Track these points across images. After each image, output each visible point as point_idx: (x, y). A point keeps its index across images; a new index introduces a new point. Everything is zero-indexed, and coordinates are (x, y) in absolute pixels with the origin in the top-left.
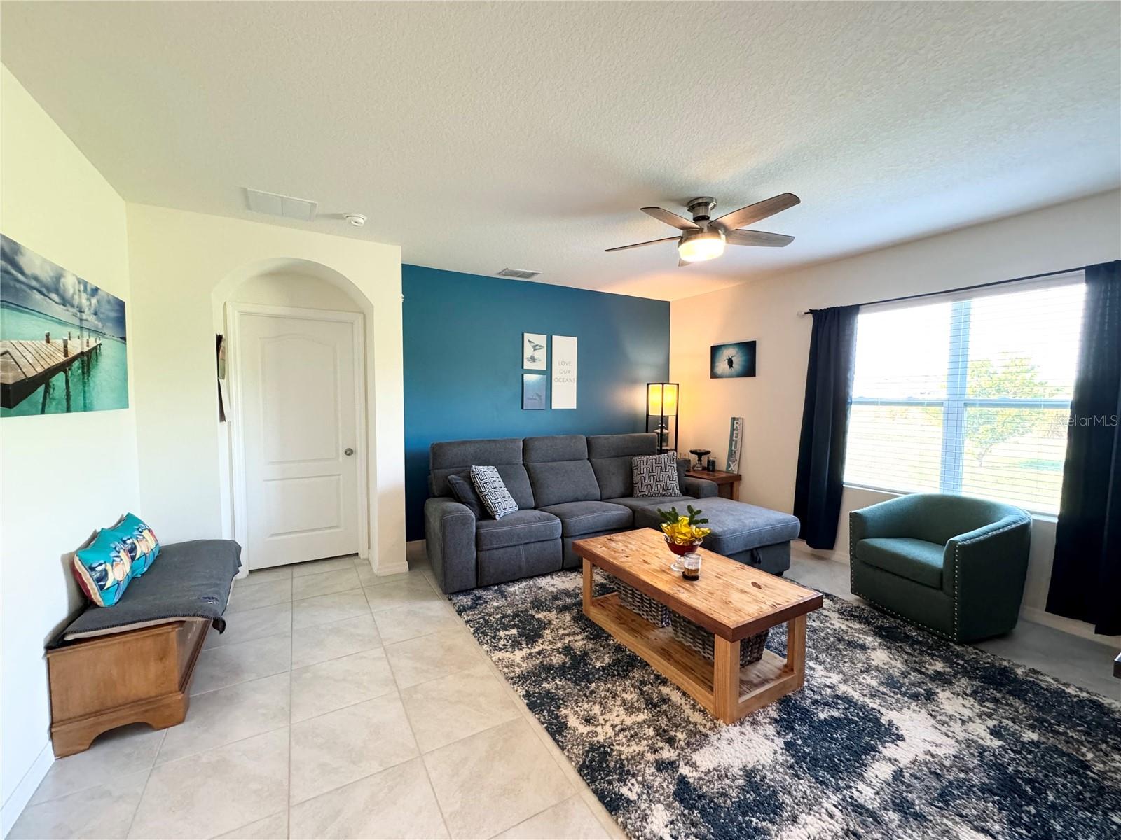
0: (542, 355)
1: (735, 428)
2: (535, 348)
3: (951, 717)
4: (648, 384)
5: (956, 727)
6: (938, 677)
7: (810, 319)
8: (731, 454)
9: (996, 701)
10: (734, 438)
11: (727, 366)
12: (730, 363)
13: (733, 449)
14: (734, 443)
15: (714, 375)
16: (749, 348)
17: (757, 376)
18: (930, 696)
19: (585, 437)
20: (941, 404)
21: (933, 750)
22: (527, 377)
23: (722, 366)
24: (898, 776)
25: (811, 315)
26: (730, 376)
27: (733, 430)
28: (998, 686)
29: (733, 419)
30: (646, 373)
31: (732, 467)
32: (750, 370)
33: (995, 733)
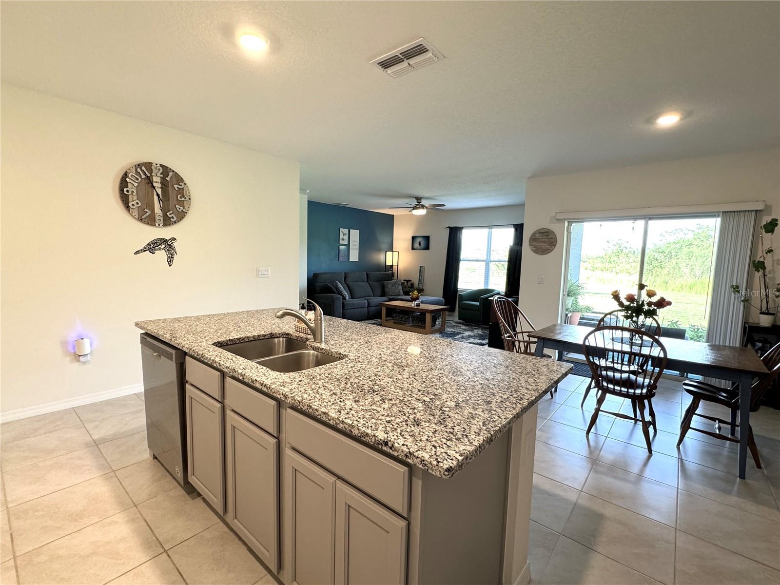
0: (346, 237)
2: (344, 235)
4: (386, 252)
7: (448, 230)
8: (420, 281)
11: (418, 245)
12: (420, 244)
13: (421, 279)
15: (413, 249)
16: (427, 238)
17: (430, 250)
19: (365, 273)
20: (484, 261)
22: (341, 247)
23: (417, 245)
25: (448, 228)
26: (420, 249)
27: (420, 271)
29: (421, 267)
30: (385, 246)
31: (420, 284)
32: (427, 248)
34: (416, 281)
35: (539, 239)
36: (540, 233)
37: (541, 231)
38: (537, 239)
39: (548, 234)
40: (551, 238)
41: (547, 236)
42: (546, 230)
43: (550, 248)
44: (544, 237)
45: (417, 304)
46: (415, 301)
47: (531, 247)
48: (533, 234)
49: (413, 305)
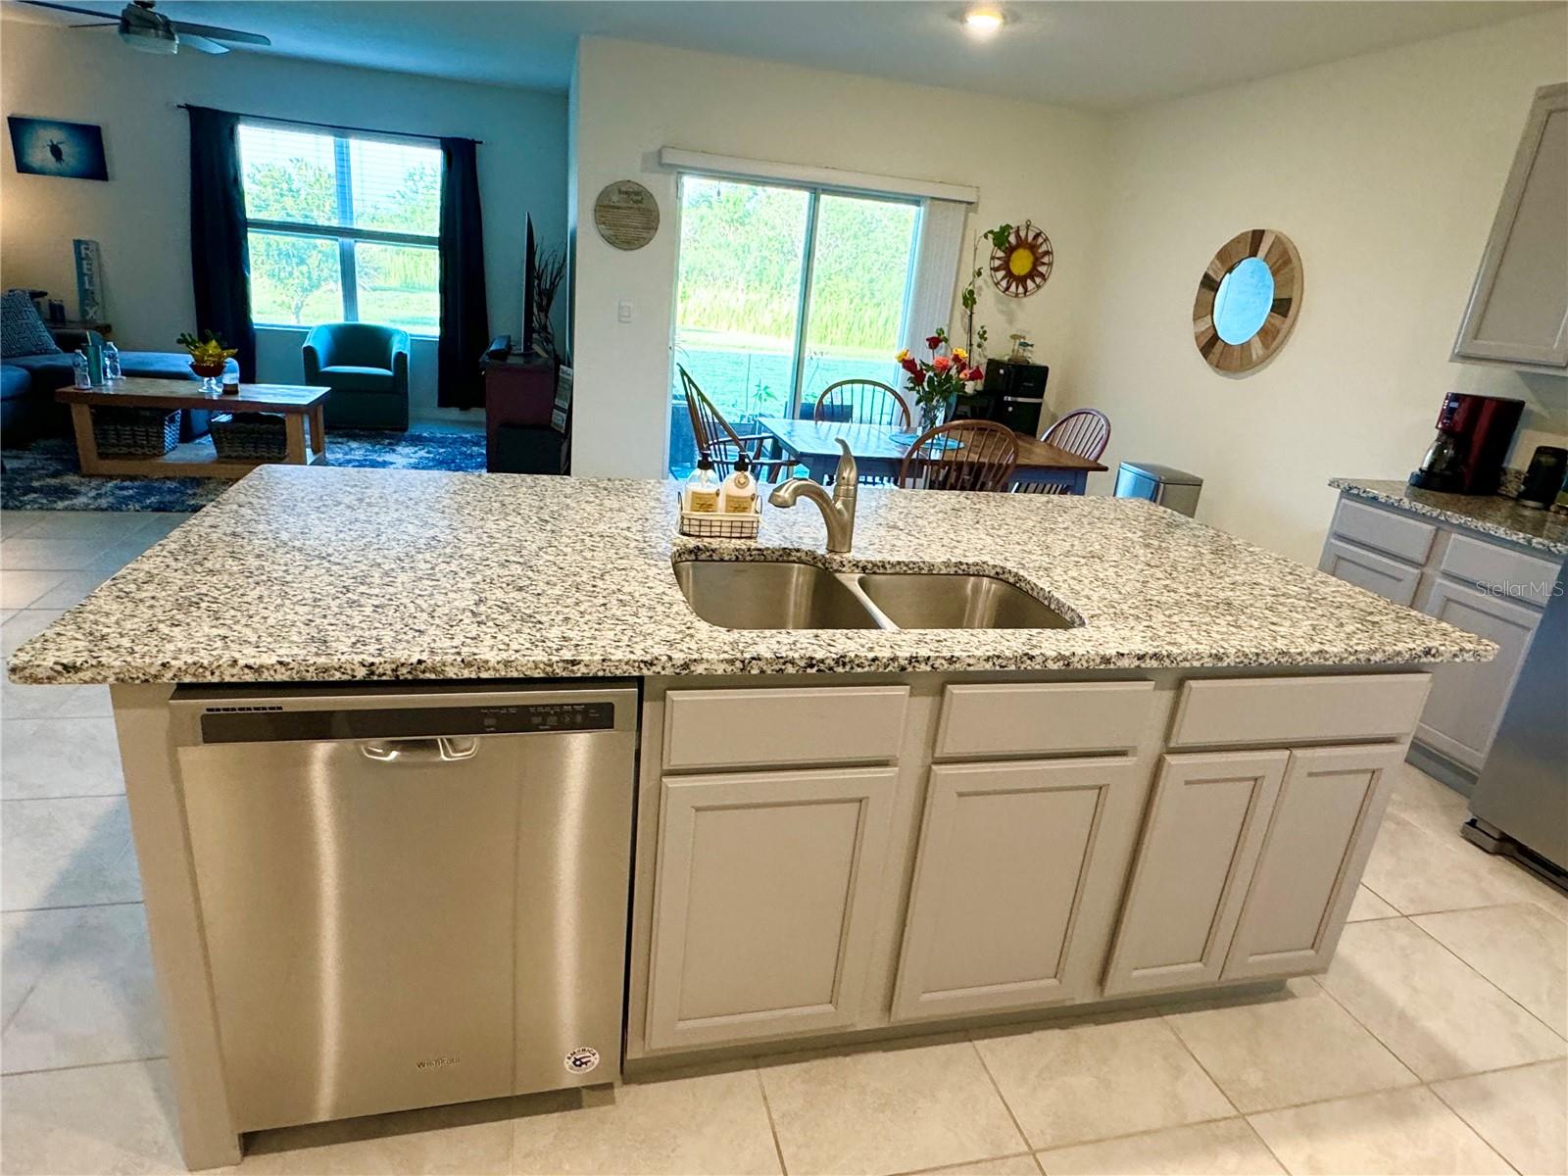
3: (408, 453)
5: (412, 455)
6: (390, 444)
7: (186, 114)
9: (421, 445)
10: (85, 271)
11: (49, 158)
12: (56, 152)
14: (86, 278)
15: (23, 167)
16: (90, 136)
17: (112, 181)
23: (40, 155)
25: (187, 112)
26: (59, 174)
27: (79, 260)
28: (419, 441)
29: (79, 242)
31: (91, 313)
32: (97, 171)
34: (66, 295)
35: (619, 208)
36: (620, 192)
37: (623, 189)
38: (614, 207)
39: (639, 198)
40: (647, 209)
41: (636, 201)
42: (636, 188)
43: (644, 235)
44: (631, 204)
45: (228, 389)
46: (209, 376)
47: (600, 226)
48: (605, 194)
49: (204, 389)
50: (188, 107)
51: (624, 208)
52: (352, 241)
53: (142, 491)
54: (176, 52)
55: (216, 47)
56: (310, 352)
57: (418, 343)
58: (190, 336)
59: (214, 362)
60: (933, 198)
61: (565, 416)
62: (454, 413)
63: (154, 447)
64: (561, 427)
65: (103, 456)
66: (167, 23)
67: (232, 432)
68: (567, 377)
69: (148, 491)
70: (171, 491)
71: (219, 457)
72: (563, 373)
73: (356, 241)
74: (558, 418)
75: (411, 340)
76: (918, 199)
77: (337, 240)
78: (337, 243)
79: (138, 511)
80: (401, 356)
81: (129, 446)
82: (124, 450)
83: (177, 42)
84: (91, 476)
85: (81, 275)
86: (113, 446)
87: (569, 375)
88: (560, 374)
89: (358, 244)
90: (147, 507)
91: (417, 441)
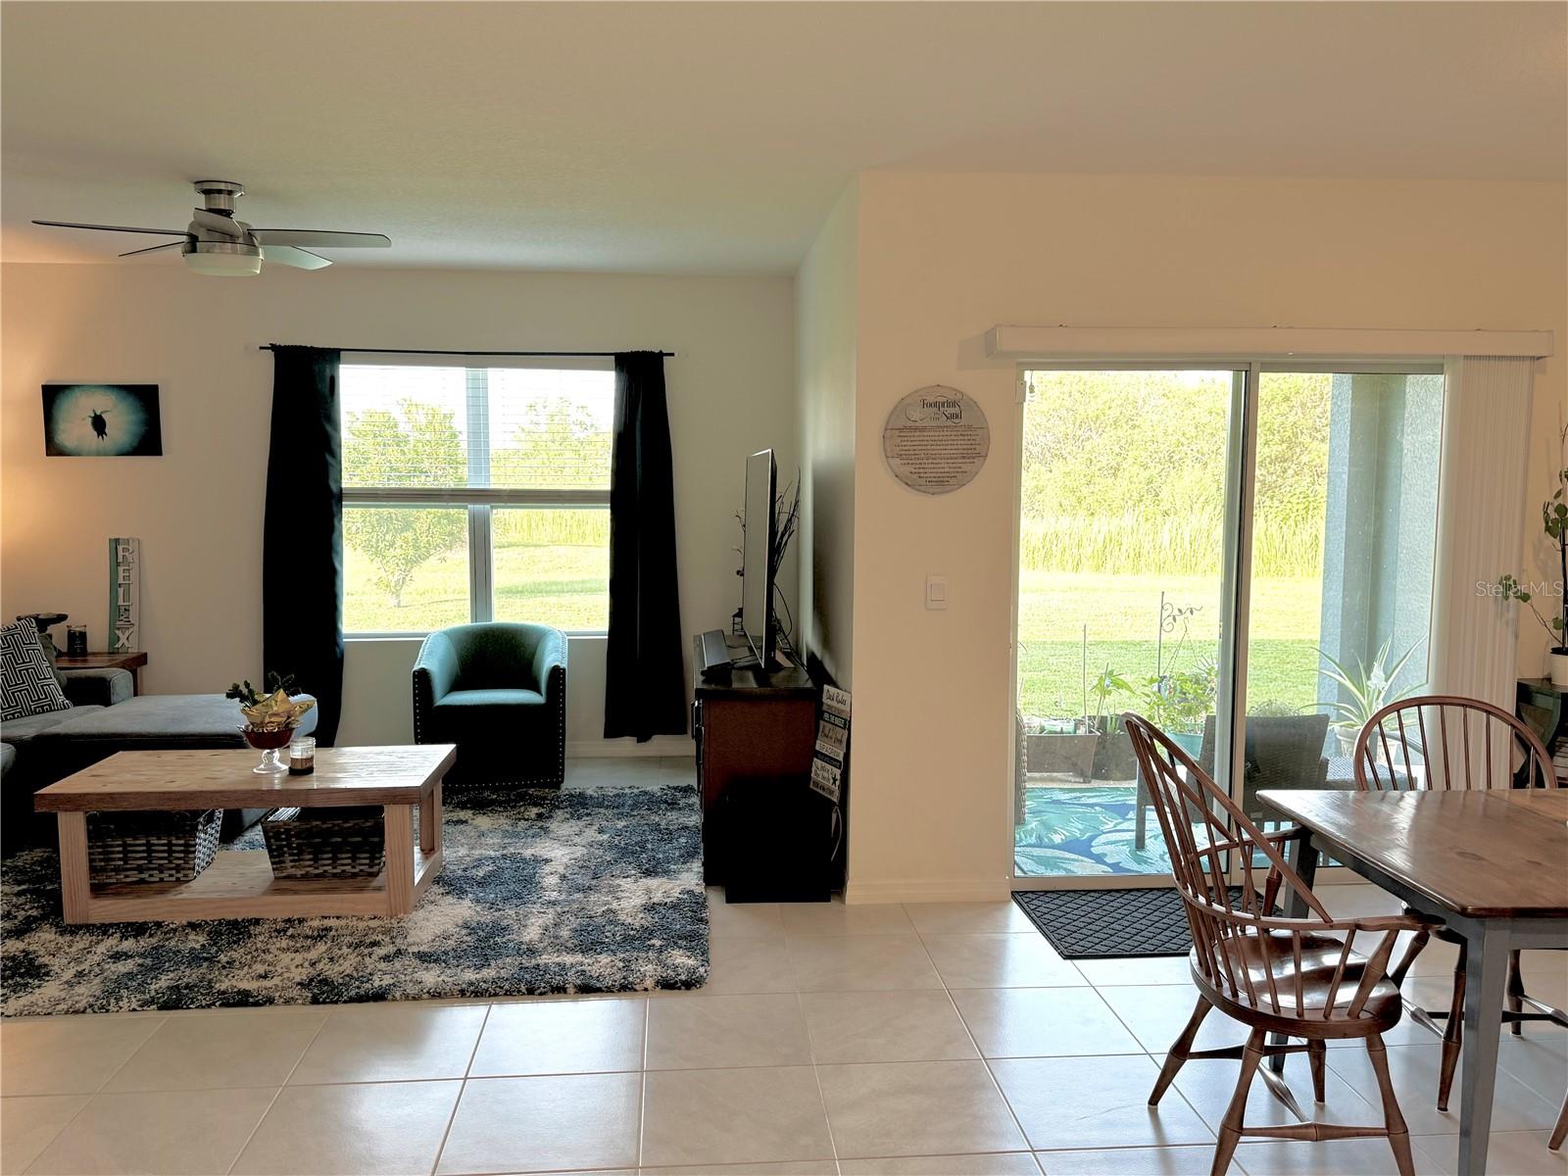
1: (120, 559)
3: (569, 836)
5: (577, 840)
6: (540, 816)
7: (269, 358)
8: (119, 614)
9: (588, 815)
10: (121, 581)
12: (99, 424)
13: (121, 602)
14: (121, 591)
15: (53, 448)
16: (146, 398)
17: (165, 456)
18: (546, 830)
21: (572, 856)
23: (77, 432)
24: (563, 877)
25: (271, 354)
26: (100, 453)
27: (115, 564)
28: (584, 805)
29: (117, 541)
31: (123, 639)
32: (148, 443)
33: (601, 831)
34: (91, 617)
35: (923, 429)
36: (925, 404)
37: (931, 399)
38: (916, 429)
39: (956, 410)
40: (970, 427)
41: (949, 417)
42: (951, 397)
43: (965, 467)
44: (943, 421)
45: (299, 767)
46: (271, 747)
47: (891, 461)
48: (901, 407)
49: (260, 769)
50: (273, 347)
51: (932, 428)
52: (488, 506)
53: (149, 961)
54: (258, 272)
55: (316, 260)
56: (422, 679)
57: (578, 645)
58: (247, 685)
59: (279, 724)
60: (1466, 357)
61: (838, 772)
62: (627, 745)
63: (178, 869)
64: (831, 792)
65: (98, 890)
66: (250, 234)
67: (298, 836)
68: (840, 706)
69: (157, 961)
70: (195, 959)
71: (277, 878)
72: (831, 698)
73: (492, 507)
74: (823, 774)
75: (569, 640)
76: (1439, 361)
77: (466, 507)
78: (466, 512)
79: (134, 1010)
80: (557, 673)
81: (140, 869)
82: (134, 877)
83: (261, 257)
84: (74, 930)
85: (114, 586)
86: (117, 870)
87: (843, 702)
88: (824, 700)
89: (495, 511)
90: (152, 1001)
91: (580, 805)
